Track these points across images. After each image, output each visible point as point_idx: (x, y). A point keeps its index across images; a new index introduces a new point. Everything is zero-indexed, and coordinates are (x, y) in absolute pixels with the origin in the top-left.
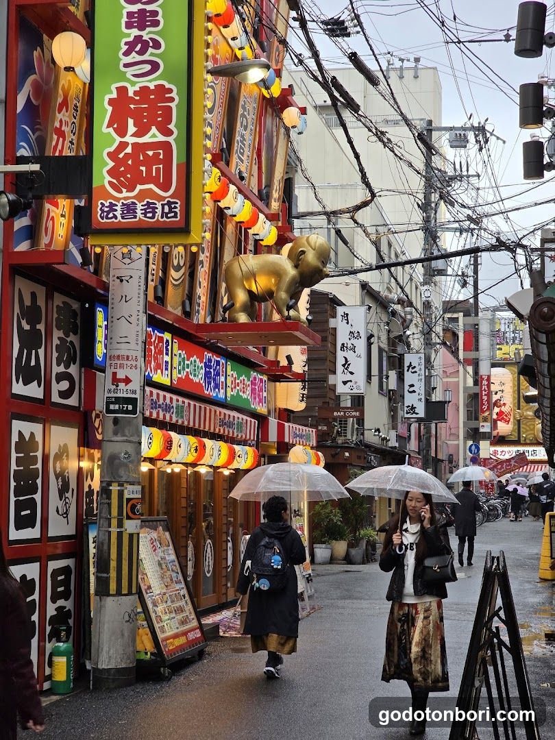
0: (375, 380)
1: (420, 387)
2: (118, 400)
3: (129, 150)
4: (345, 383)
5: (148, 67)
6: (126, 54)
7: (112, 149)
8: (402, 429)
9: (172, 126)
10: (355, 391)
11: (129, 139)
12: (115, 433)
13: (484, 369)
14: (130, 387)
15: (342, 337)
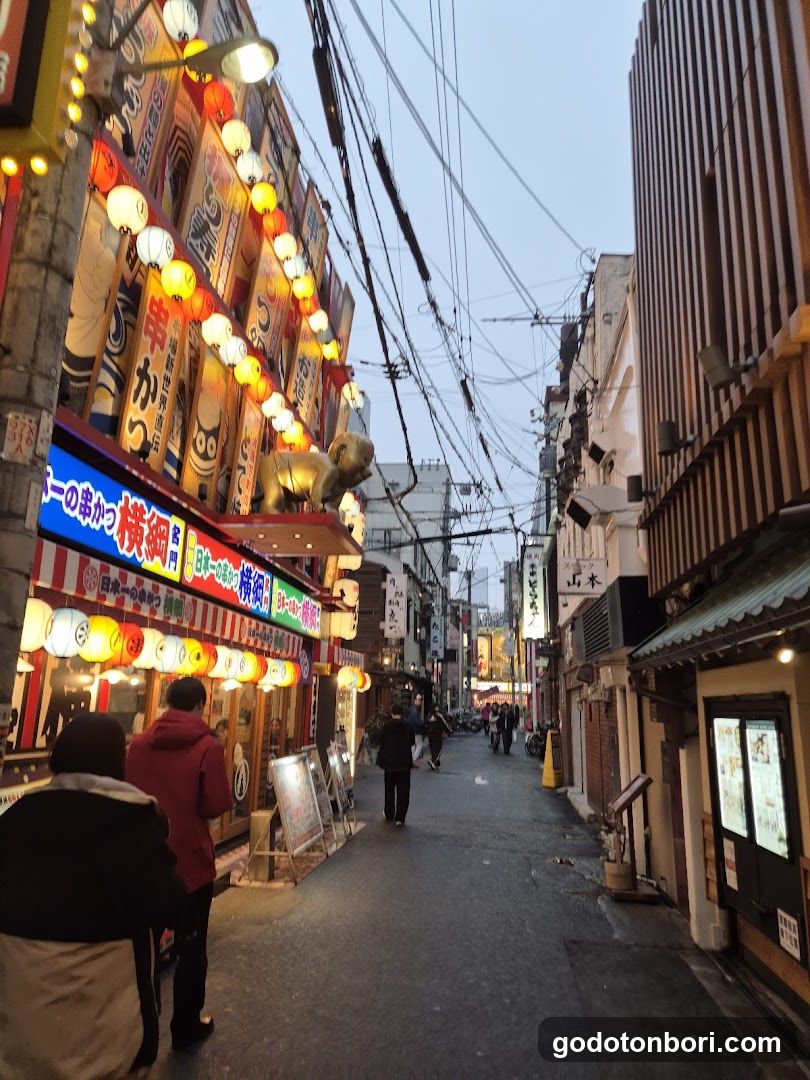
0: (412, 629)
1: (440, 638)
4: (391, 628)
8: (429, 667)
10: (398, 634)
13: (474, 636)
15: (390, 596)
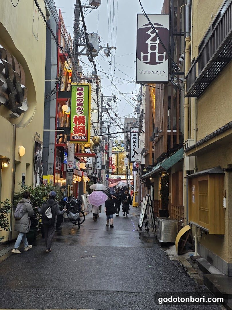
1: (100, 161)
2: (70, 170)
3: (77, 127)
5: (81, 113)
6: (77, 110)
7: (74, 127)
9: (85, 123)
10: (90, 163)
11: (77, 125)
12: (69, 175)
13: (110, 155)
14: (72, 167)
